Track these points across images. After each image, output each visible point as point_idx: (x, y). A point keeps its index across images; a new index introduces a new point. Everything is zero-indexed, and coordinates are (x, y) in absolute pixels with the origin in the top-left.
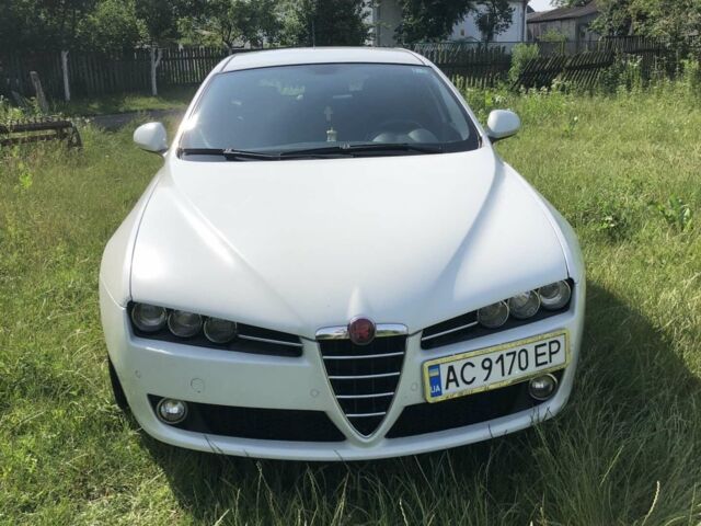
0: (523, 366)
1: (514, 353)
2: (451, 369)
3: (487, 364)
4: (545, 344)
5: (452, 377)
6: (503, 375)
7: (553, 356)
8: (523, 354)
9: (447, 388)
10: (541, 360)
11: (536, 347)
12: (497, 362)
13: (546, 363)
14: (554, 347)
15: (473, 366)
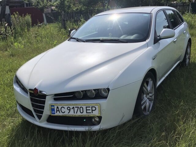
0: (82, 112)
1: (78, 107)
2: (58, 107)
3: (69, 109)
4: (90, 107)
5: (58, 110)
6: (74, 113)
7: (93, 111)
8: (81, 108)
9: (56, 112)
10: (88, 111)
11: (86, 107)
12: (72, 109)
13: (90, 113)
14: (94, 109)
15: (64, 108)
